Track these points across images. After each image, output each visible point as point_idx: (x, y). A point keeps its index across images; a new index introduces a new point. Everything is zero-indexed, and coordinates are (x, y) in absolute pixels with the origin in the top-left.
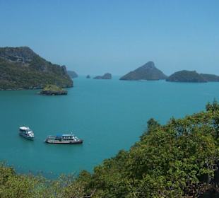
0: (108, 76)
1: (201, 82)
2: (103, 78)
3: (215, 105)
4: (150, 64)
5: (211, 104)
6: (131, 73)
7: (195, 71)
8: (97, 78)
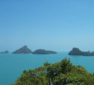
0: (7, 52)
1: (47, 54)
2: (4, 53)
3: (47, 63)
4: (25, 47)
5: (46, 63)
6: (17, 50)
7: (44, 50)
8: (2, 53)
